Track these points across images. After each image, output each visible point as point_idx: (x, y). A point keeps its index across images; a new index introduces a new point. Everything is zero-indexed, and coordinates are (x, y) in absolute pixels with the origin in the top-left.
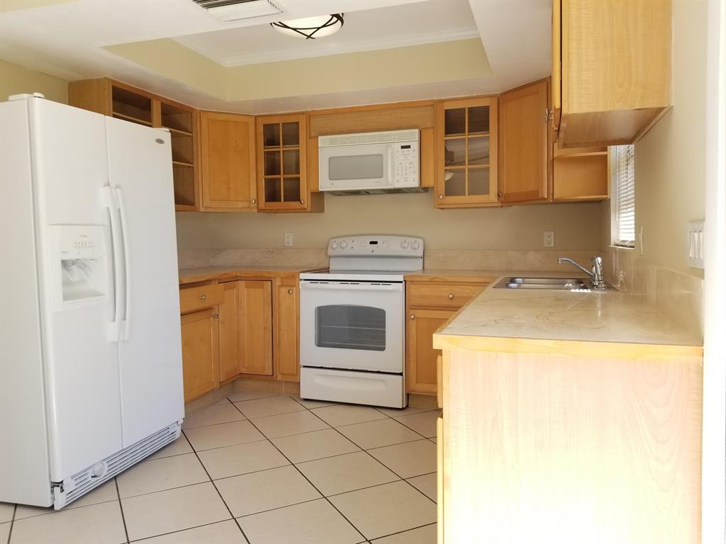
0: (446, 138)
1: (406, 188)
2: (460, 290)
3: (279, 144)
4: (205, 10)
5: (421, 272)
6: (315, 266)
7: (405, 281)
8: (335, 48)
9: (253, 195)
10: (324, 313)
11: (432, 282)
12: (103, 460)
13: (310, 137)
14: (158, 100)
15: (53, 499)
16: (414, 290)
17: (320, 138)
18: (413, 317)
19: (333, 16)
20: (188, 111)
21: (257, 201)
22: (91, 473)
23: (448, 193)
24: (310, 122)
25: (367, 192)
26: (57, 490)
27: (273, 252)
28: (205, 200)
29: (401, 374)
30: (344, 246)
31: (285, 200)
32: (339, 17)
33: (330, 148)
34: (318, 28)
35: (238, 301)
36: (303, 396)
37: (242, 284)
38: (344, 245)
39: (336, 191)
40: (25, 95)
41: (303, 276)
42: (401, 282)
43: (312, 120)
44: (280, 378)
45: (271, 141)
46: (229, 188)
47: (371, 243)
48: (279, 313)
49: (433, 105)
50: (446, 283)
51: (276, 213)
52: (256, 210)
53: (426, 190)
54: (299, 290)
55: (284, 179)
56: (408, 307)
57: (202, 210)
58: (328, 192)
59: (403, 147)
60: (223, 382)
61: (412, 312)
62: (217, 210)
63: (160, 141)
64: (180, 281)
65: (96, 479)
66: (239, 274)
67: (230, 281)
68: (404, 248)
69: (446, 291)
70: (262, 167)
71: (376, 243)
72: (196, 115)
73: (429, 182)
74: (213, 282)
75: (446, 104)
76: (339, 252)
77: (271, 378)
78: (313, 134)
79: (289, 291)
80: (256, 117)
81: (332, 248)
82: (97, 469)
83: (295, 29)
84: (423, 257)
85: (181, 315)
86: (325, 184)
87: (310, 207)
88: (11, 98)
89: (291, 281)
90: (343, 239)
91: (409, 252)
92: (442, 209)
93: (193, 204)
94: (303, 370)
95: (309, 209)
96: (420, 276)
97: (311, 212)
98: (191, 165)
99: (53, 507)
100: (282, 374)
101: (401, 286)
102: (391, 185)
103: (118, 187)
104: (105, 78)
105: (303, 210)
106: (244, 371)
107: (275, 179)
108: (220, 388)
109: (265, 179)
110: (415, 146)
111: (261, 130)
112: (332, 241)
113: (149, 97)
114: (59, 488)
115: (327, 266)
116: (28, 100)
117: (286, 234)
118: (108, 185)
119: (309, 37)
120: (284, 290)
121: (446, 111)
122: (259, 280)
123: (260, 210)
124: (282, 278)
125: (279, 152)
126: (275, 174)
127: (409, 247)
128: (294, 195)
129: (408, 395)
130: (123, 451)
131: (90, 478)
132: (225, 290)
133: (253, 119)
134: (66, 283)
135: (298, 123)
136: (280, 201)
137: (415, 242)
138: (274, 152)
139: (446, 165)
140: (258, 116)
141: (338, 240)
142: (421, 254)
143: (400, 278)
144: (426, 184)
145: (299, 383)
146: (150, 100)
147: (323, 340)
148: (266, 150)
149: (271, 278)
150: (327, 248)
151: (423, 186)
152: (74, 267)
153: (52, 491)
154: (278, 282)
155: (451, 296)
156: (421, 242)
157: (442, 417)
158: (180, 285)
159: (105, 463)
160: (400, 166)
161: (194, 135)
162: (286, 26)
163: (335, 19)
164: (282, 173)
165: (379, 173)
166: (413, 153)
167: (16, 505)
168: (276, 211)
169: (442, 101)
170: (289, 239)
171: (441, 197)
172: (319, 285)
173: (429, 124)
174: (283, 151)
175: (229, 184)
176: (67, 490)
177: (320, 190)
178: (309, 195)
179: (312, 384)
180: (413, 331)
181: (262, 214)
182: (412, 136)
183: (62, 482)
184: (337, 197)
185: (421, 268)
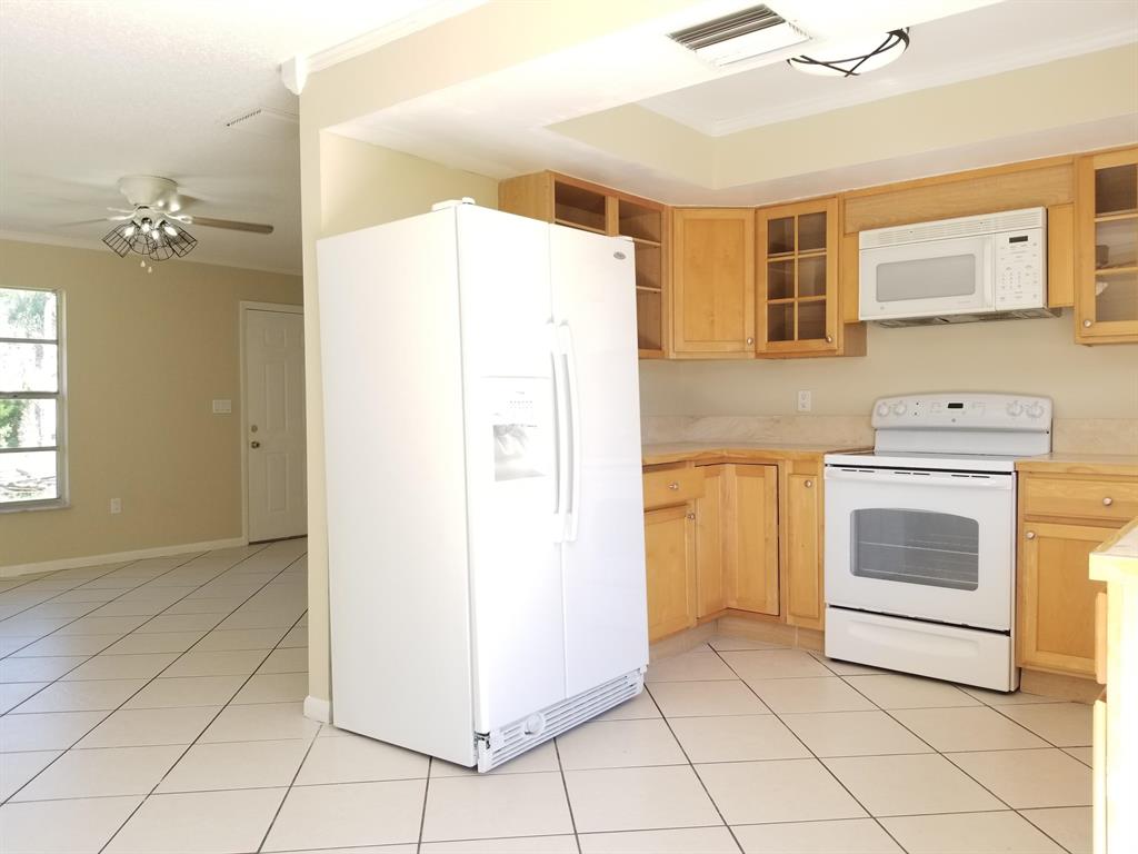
0: (1098, 220)
1: (1018, 311)
2: (1128, 490)
3: (793, 250)
4: (692, 52)
5: (1047, 457)
6: (850, 444)
7: (1017, 472)
8: (892, 86)
9: (750, 333)
10: (865, 522)
11: (1070, 474)
12: (541, 711)
13: (845, 234)
14: (615, 197)
15: (477, 756)
16: (1033, 488)
17: (862, 234)
18: (1031, 535)
19: (892, 33)
20: (655, 210)
21: (755, 340)
22: (524, 729)
23: (1102, 316)
24: (844, 209)
25: (945, 320)
26: (482, 744)
27: (778, 421)
28: (677, 342)
29: (1007, 633)
30: (901, 411)
31: (801, 337)
32: (901, 35)
33: (877, 251)
34: (866, 57)
35: (724, 494)
36: (830, 653)
37: (730, 469)
38: (901, 409)
39: (888, 321)
40: (452, 203)
41: (830, 459)
42: (1010, 473)
43: (847, 206)
44: (790, 620)
45: (779, 245)
46: (713, 322)
47: (951, 406)
48: (789, 518)
49: (1072, 164)
50: (1097, 477)
51: (785, 358)
52: (752, 355)
53: (1057, 312)
54: (823, 481)
55: (800, 305)
56: (1021, 519)
57: (672, 356)
58: (875, 321)
59: (1012, 240)
60: (703, 618)
61: (1029, 526)
62: (695, 357)
63: (620, 256)
64: (643, 461)
65: (530, 737)
66: (725, 454)
67: (713, 463)
68: (1013, 414)
69: (1096, 492)
70: (764, 288)
71: (960, 406)
72: (667, 215)
73: (1063, 298)
74: (688, 463)
75: (1096, 159)
76: (893, 421)
77: (777, 619)
78: (850, 229)
79: (806, 482)
80: (757, 210)
81: (880, 415)
82: (532, 722)
83: (826, 64)
84: (1051, 432)
85: (645, 511)
86: (869, 308)
87: (842, 348)
88: (435, 207)
89: (809, 466)
90: (899, 399)
91: (1023, 421)
92: (1089, 345)
93: (660, 349)
94: (829, 611)
95: (841, 351)
96: (1047, 464)
97: (844, 356)
98: (658, 290)
99: (475, 768)
100: (793, 615)
101: (1009, 481)
102: (990, 307)
103: (564, 323)
104: (547, 171)
105: (831, 353)
106: (733, 604)
107: (783, 305)
108: (698, 625)
109: (769, 306)
110: (1037, 237)
111: (764, 228)
112: (880, 402)
113: (602, 193)
114: (484, 742)
115: (870, 444)
116: (456, 208)
117: (800, 393)
118: (552, 321)
119: (849, 73)
120: (797, 481)
121: (1097, 171)
122: (757, 463)
123: (759, 355)
124: (795, 462)
125: (793, 261)
126: (784, 297)
127: (1024, 413)
128: (816, 329)
129: (1019, 670)
130: (565, 703)
131: (523, 735)
132: (706, 477)
133: (752, 213)
134: (500, 458)
135: (825, 213)
136: (793, 339)
137: (1036, 403)
138: (784, 262)
139: (1098, 268)
140: (761, 208)
141: (891, 402)
142: (1047, 426)
143: (1008, 466)
144: (1055, 302)
145: (823, 633)
146: (604, 198)
147: (864, 565)
148: (772, 260)
149: (777, 460)
150: (871, 415)
151: (1052, 305)
152: (507, 436)
153: (476, 746)
154: (787, 468)
155: (1108, 501)
156: (1046, 405)
157: (1104, 699)
158: (643, 466)
159: (542, 715)
160: (1009, 272)
161: (663, 244)
162: (812, 62)
163: (895, 38)
164: (796, 295)
165: (968, 287)
166: (1035, 249)
167: (431, 758)
168: (784, 356)
169: (1090, 156)
170: (806, 400)
171: (1088, 324)
172: (858, 474)
173: (1064, 198)
174: (799, 260)
175: (712, 315)
176: (494, 747)
177: (861, 319)
178: (842, 326)
179: (843, 635)
180: (1031, 560)
181: (761, 362)
182: (1031, 220)
183: (488, 734)
184: (890, 330)
185: (1047, 450)
